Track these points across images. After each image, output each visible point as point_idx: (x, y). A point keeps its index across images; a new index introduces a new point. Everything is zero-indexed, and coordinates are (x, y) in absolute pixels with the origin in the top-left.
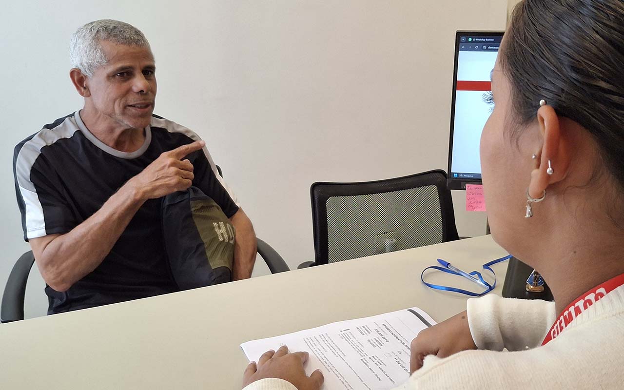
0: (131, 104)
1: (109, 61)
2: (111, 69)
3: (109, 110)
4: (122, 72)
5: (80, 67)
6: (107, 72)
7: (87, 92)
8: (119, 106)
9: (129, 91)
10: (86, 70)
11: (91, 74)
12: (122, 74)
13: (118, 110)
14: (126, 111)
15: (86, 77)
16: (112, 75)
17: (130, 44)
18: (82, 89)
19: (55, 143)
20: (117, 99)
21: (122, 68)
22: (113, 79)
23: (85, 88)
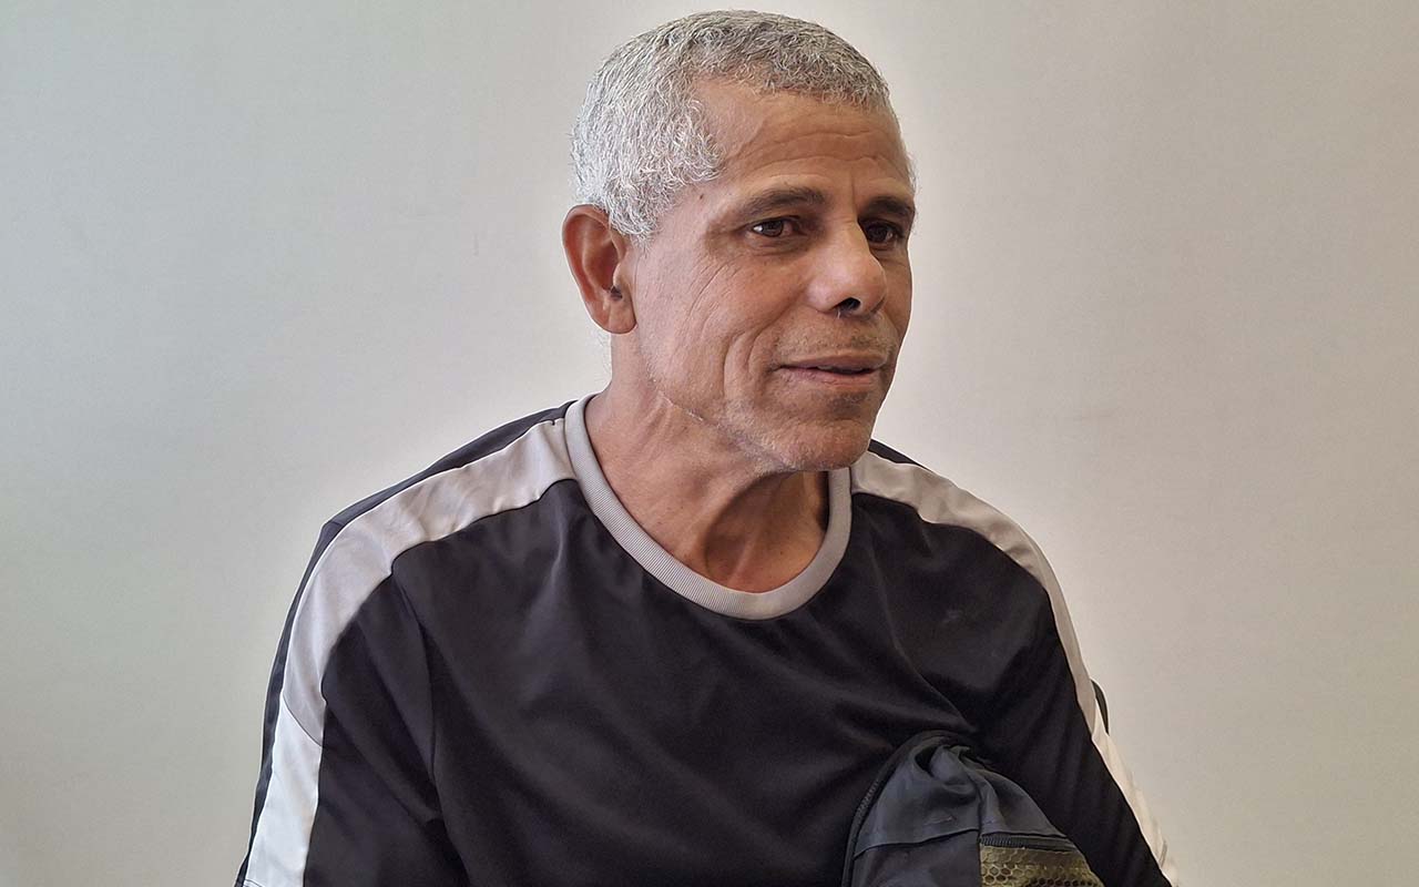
0: (796, 358)
1: (723, 165)
2: (726, 200)
3: (702, 386)
4: (774, 214)
5: (608, 201)
6: (711, 216)
7: (623, 308)
8: (746, 365)
9: (795, 300)
10: (629, 209)
11: (643, 226)
12: (772, 225)
13: (736, 385)
14: (770, 388)
15: (625, 242)
16: (730, 228)
17: (819, 93)
18: (606, 297)
19: (460, 533)
20: (742, 333)
21: (779, 198)
22: (731, 248)
23: (616, 294)
